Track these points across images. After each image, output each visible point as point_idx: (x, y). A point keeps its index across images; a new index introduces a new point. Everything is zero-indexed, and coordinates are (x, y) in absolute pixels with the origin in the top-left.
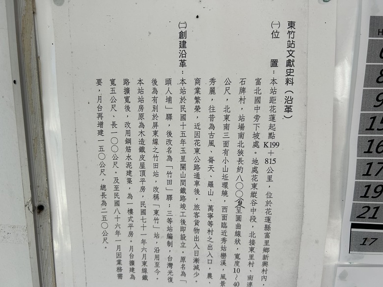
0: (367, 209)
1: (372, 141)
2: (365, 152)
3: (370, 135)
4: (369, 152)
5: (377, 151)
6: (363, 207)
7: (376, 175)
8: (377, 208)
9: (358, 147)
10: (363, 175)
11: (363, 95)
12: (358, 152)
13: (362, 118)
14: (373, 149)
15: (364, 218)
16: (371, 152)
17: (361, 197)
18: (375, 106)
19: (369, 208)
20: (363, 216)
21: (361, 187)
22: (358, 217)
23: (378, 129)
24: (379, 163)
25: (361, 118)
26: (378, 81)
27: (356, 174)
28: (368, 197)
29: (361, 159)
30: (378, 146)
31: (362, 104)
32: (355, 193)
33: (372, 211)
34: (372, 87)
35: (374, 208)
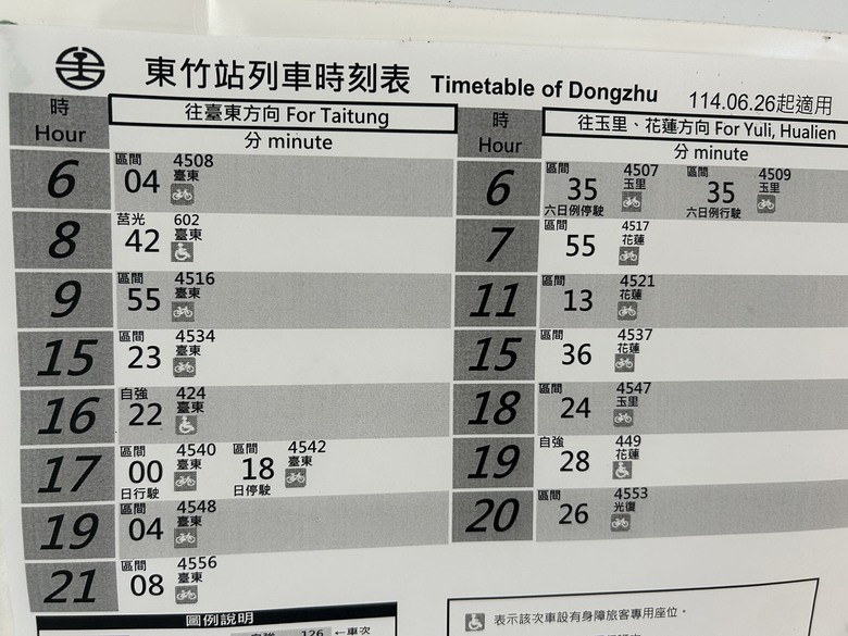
0: (63, 578)
1: (58, 403)
2: (41, 432)
3: (51, 388)
4: (52, 430)
5: (74, 429)
6: (54, 575)
7: (75, 489)
8: (90, 574)
9: (23, 419)
10: (41, 490)
11: (17, 287)
12: (22, 431)
13: (25, 344)
14: (63, 422)
15: (64, 601)
16: (59, 431)
17: (43, 547)
18: (54, 315)
19: (69, 576)
20: (58, 596)
21: (40, 521)
22: (48, 600)
23: (70, 373)
24: (79, 459)
25: (20, 345)
26: (52, 252)
27: (22, 490)
28: (60, 547)
29: (32, 450)
30: (76, 416)
31: (19, 310)
32: (26, 539)
33: (78, 584)
34: (40, 267)
35: (82, 575)
